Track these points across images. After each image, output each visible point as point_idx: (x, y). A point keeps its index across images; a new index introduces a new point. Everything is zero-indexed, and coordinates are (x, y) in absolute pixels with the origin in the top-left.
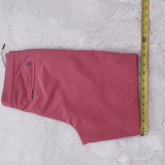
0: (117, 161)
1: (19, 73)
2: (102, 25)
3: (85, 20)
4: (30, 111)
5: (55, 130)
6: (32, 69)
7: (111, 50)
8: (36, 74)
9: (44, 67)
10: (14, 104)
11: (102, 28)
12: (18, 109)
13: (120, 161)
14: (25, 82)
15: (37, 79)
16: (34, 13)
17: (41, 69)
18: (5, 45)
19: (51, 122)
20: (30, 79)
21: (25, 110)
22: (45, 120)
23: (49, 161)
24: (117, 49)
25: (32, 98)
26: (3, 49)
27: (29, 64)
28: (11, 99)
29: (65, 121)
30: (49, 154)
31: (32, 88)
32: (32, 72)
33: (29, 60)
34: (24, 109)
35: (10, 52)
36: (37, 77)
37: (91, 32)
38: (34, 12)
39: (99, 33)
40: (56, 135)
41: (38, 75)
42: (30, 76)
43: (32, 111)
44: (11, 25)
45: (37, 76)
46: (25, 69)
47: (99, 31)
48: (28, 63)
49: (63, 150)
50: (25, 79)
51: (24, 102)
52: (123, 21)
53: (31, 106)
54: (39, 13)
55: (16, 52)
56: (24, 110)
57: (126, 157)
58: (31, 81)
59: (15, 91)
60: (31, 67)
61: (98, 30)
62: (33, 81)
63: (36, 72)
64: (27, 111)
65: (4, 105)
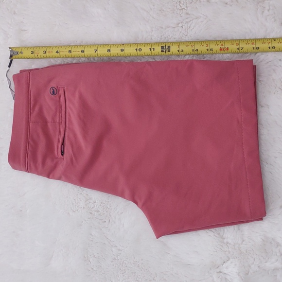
0: (220, 272)
1: (37, 109)
2: (187, 14)
3: (154, 6)
4: (59, 179)
5: (105, 212)
6: (60, 101)
9: (81, 97)
10: (30, 166)
11: (187, 20)
12: (38, 175)
13: (225, 272)
14: (49, 125)
15: (70, 120)
17: (76, 100)
19: (96, 197)
20: (58, 120)
21: (51, 176)
22: (87, 195)
23: (94, 269)
25: (62, 154)
26: (9, 66)
27: (53, 92)
28: (25, 157)
29: (122, 195)
30: (94, 256)
31: (62, 136)
32: (60, 107)
33: (53, 84)
34: (49, 174)
35: (21, 71)
36: (70, 115)
37: (166, 29)
39: (180, 29)
40: (107, 222)
41: (71, 112)
43: (63, 177)
44: (22, 22)
45: (69, 113)
46: (48, 101)
47: (180, 25)
48: (52, 91)
49: (119, 250)
50: (49, 119)
51: (49, 163)
52: (226, 4)
53: (60, 169)
55: (30, 70)
56: (48, 177)
57: (236, 265)
58: (60, 123)
59: (31, 142)
60: (58, 99)
61: (178, 24)
62: (63, 123)
63: (67, 106)
64: (54, 178)
65: (14, 168)
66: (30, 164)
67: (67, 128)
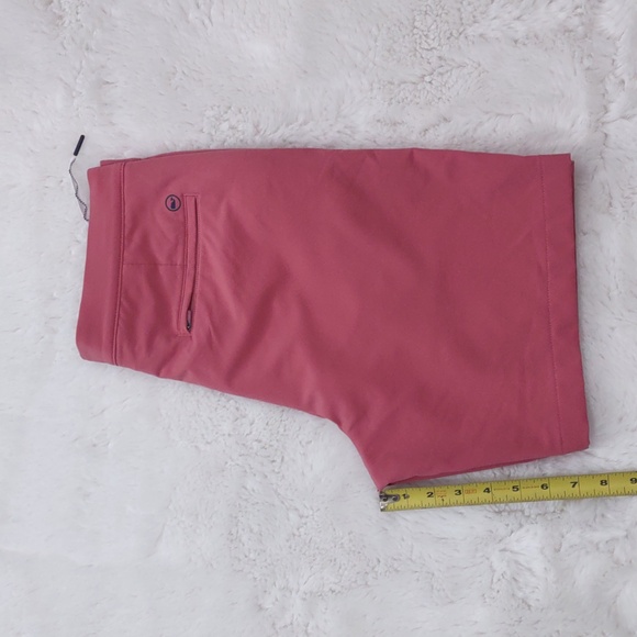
0: (504, 550)
1: (137, 238)
2: (440, 58)
3: (376, 41)
4: (181, 377)
5: (274, 443)
6: (185, 224)
7: (476, 148)
8: (200, 242)
9: (230, 212)
10: (121, 351)
11: (441, 70)
12: (137, 369)
13: (516, 549)
14: (162, 270)
15: (205, 259)
16: (188, 22)
17: (220, 221)
18: (82, 138)
19: (257, 414)
20: (179, 262)
21: (163, 371)
22: (237, 409)
23: (252, 556)
24: (498, 144)
25: (189, 326)
26: (76, 153)
27: (173, 205)
28: (112, 332)
29: (309, 408)
30: (251, 531)
31: (188, 291)
32: (186, 234)
33: (173, 189)
34: (161, 368)
35: (104, 163)
36: (205, 252)
37: (399, 85)
38: (191, 16)
39: (428, 87)
40: (279, 460)
41: (208, 245)
42: (180, 248)
43: (190, 374)
44: (103, 67)
45: (204, 247)
46: (160, 223)
47: (427, 79)
48: (169, 203)
49: (301, 517)
50: (161, 258)
51: (161, 345)
52: (516, 42)
53: (184, 357)
54: (207, 21)
55: (125, 162)
56: (158, 374)
57: (536, 534)
58: (184, 266)
59: (124, 302)
60: (181, 218)
61: (423, 76)
62: (190, 266)
63: (200, 233)
64: (168, 375)
65: (85, 355)
66: (121, 347)
67: (199, 278)
